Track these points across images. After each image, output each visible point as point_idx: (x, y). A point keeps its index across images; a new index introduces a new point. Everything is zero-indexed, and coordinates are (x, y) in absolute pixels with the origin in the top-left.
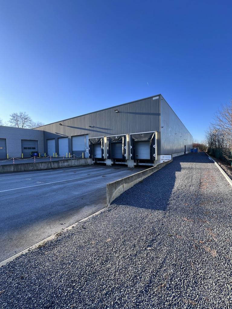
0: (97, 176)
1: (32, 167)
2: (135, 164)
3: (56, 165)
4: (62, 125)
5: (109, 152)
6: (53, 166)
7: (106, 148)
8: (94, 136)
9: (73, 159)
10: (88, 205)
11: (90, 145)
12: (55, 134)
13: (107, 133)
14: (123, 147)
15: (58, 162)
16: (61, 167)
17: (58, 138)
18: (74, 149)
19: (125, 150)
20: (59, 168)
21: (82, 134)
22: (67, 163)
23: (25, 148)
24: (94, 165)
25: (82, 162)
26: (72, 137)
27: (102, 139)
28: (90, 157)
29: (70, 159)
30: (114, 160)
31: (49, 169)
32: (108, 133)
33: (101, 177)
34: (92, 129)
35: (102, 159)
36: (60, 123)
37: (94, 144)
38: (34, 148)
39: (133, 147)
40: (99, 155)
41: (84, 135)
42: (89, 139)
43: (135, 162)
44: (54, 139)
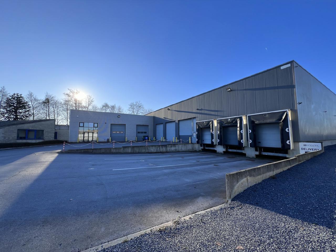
0: (207, 164)
1: (144, 149)
2: (257, 153)
3: (164, 149)
4: (169, 110)
5: (220, 137)
6: (161, 150)
7: (216, 132)
8: (203, 120)
9: (180, 144)
10: (202, 196)
11: (198, 129)
12: (164, 118)
13: (217, 116)
14: (238, 132)
15: (165, 146)
16: (168, 151)
17: (166, 123)
18: (181, 134)
19: (241, 134)
20: (167, 152)
21: (189, 118)
22: (174, 148)
23: (139, 133)
24: (202, 151)
25: (189, 147)
26: (179, 121)
27: (211, 122)
28: (198, 142)
29: (178, 144)
30: (227, 146)
31: (158, 153)
32: (219, 116)
33: (212, 166)
34: (200, 111)
35: (212, 145)
36: (168, 108)
37: (201, 128)
38: (145, 133)
39: (253, 130)
40: (207, 140)
41: (191, 119)
42: (197, 123)
43: (256, 150)
44: (163, 123)
